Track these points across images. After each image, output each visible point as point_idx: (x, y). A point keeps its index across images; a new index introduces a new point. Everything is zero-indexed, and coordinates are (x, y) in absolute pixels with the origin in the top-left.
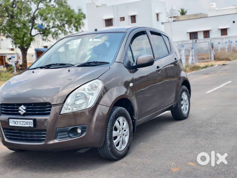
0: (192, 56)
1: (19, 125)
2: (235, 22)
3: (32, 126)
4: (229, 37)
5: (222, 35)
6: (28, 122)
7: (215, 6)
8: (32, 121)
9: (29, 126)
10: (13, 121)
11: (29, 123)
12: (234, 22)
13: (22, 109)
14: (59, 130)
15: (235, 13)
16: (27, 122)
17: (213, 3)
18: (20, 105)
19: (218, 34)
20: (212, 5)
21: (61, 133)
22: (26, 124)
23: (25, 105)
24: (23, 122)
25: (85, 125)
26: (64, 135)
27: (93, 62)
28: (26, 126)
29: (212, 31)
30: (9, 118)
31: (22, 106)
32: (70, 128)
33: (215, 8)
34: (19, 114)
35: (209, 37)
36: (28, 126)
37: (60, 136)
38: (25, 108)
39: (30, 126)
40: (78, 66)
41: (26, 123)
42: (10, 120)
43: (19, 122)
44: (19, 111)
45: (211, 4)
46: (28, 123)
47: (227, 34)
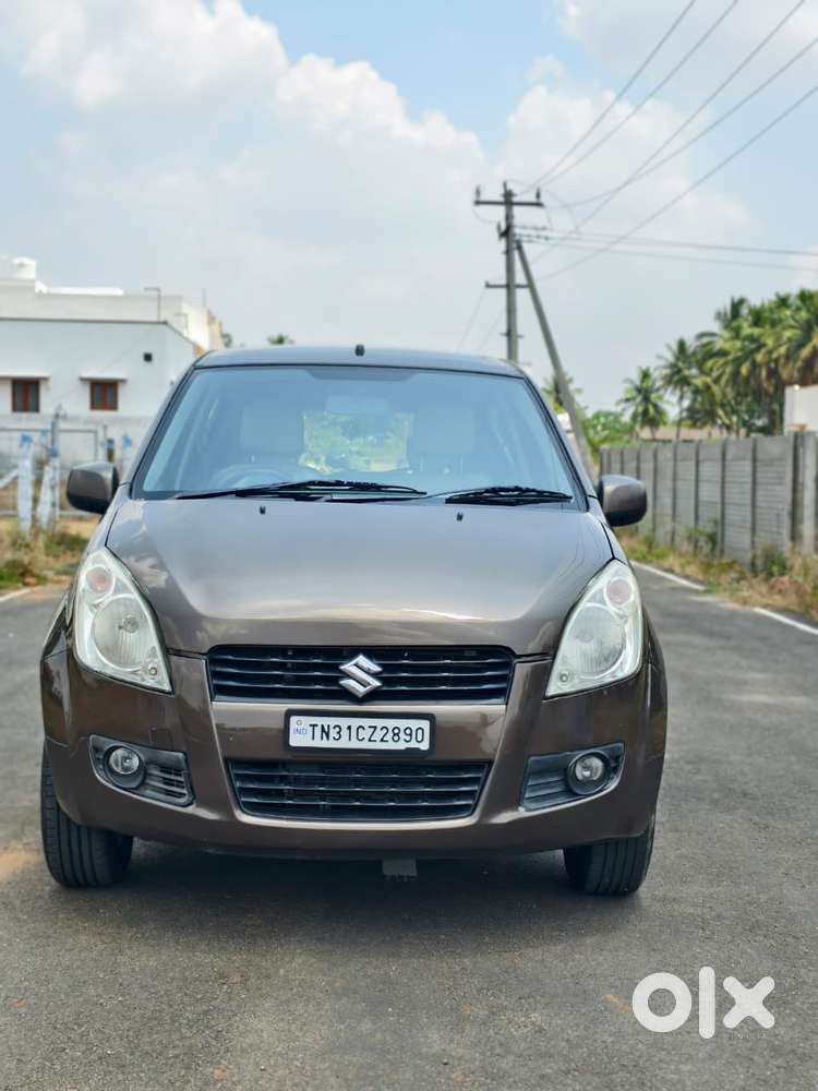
0: (53, 488)
1: (344, 743)
2: (154, 357)
3: (425, 746)
4: (125, 421)
5: (94, 406)
6: (402, 730)
7: (32, 275)
8: (425, 725)
9: (408, 749)
10: (314, 726)
11: (408, 731)
12: (148, 357)
13: (360, 673)
14: (537, 761)
15: (154, 319)
16: (396, 731)
17: (26, 261)
18: (351, 652)
19: (78, 403)
20: (22, 266)
21: (542, 777)
22: (388, 738)
23: (372, 652)
24: (375, 728)
25: (621, 745)
26: (547, 785)
27: (513, 490)
28: (390, 746)
29: (51, 383)
30: (290, 713)
31: (362, 660)
32: (576, 755)
33: (33, 281)
34: (347, 695)
35: (36, 409)
36: (401, 746)
37: (532, 791)
38: (376, 668)
39: (414, 744)
40: (449, 501)
41: (390, 734)
42: (294, 720)
43: (349, 728)
44: (344, 682)
45: (17, 261)
46: (402, 735)
47: (113, 406)
